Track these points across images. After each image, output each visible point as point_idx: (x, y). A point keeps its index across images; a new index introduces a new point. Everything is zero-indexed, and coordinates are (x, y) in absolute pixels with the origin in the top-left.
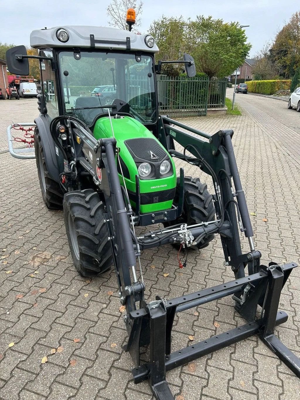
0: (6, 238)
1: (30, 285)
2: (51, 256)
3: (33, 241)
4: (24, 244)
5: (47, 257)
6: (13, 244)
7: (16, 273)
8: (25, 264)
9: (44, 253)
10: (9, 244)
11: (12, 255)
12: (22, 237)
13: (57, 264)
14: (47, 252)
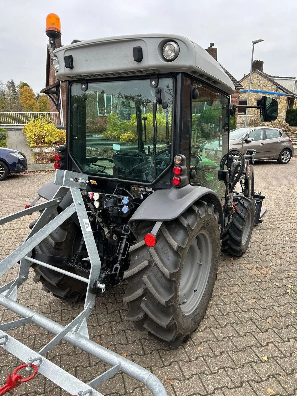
0: (281, 306)
1: (279, 261)
2: (252, 269)
3: (257, 287)
4: (266, 289)
5: (255, 270)
6: (276, 295)
7: (285, 271)
8: (275, 273)
9: (255, 273)
10: (280, 296)
11: (282, 285)
12: (264, 297)
13: (252, 263)
14: (252, 273)
